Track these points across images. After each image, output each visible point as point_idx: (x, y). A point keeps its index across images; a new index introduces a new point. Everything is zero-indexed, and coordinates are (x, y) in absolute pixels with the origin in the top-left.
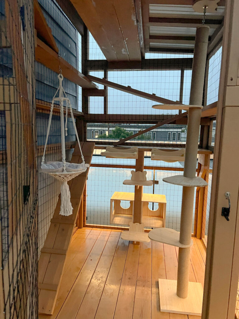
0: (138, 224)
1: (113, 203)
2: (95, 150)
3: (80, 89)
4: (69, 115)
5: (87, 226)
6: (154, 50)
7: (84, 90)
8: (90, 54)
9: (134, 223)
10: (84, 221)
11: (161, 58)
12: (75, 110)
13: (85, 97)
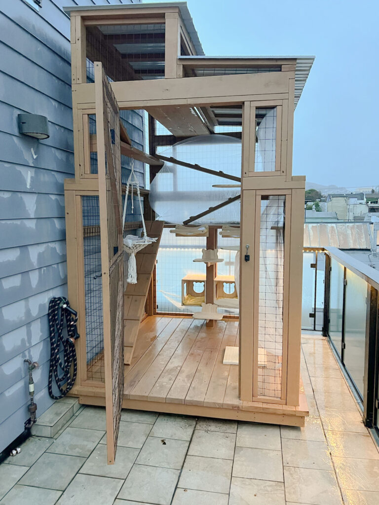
0: (211, 304)
1: (185, 285)
2: (164, 229)
3: (147, 167)
4: (135, 193)
5: (158, 314)
6: (221, 124)
7: (151, 167)
8: (157, 129)
9: (206, 304)
10: (155, 308)
11: (236, 131)
12: (142, 188)
13: (153, 174)
